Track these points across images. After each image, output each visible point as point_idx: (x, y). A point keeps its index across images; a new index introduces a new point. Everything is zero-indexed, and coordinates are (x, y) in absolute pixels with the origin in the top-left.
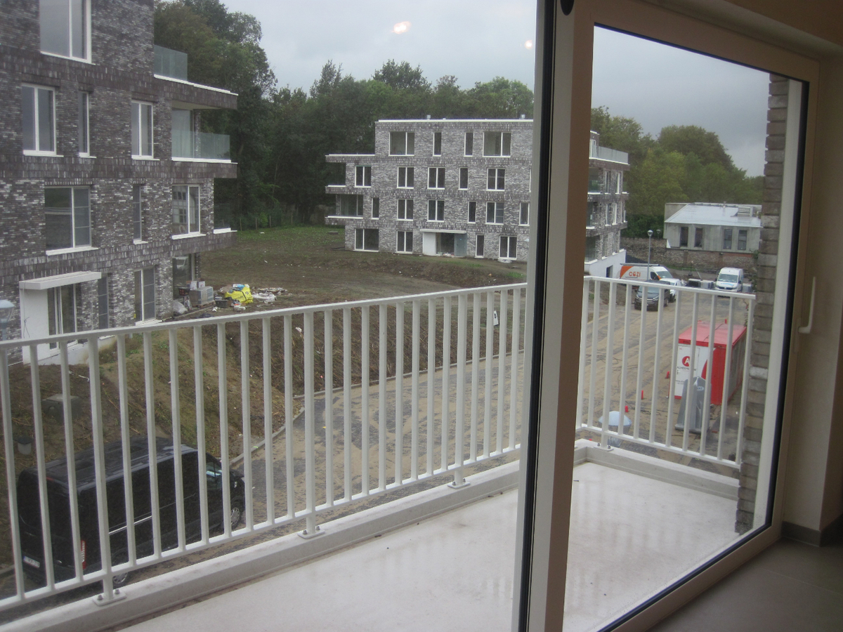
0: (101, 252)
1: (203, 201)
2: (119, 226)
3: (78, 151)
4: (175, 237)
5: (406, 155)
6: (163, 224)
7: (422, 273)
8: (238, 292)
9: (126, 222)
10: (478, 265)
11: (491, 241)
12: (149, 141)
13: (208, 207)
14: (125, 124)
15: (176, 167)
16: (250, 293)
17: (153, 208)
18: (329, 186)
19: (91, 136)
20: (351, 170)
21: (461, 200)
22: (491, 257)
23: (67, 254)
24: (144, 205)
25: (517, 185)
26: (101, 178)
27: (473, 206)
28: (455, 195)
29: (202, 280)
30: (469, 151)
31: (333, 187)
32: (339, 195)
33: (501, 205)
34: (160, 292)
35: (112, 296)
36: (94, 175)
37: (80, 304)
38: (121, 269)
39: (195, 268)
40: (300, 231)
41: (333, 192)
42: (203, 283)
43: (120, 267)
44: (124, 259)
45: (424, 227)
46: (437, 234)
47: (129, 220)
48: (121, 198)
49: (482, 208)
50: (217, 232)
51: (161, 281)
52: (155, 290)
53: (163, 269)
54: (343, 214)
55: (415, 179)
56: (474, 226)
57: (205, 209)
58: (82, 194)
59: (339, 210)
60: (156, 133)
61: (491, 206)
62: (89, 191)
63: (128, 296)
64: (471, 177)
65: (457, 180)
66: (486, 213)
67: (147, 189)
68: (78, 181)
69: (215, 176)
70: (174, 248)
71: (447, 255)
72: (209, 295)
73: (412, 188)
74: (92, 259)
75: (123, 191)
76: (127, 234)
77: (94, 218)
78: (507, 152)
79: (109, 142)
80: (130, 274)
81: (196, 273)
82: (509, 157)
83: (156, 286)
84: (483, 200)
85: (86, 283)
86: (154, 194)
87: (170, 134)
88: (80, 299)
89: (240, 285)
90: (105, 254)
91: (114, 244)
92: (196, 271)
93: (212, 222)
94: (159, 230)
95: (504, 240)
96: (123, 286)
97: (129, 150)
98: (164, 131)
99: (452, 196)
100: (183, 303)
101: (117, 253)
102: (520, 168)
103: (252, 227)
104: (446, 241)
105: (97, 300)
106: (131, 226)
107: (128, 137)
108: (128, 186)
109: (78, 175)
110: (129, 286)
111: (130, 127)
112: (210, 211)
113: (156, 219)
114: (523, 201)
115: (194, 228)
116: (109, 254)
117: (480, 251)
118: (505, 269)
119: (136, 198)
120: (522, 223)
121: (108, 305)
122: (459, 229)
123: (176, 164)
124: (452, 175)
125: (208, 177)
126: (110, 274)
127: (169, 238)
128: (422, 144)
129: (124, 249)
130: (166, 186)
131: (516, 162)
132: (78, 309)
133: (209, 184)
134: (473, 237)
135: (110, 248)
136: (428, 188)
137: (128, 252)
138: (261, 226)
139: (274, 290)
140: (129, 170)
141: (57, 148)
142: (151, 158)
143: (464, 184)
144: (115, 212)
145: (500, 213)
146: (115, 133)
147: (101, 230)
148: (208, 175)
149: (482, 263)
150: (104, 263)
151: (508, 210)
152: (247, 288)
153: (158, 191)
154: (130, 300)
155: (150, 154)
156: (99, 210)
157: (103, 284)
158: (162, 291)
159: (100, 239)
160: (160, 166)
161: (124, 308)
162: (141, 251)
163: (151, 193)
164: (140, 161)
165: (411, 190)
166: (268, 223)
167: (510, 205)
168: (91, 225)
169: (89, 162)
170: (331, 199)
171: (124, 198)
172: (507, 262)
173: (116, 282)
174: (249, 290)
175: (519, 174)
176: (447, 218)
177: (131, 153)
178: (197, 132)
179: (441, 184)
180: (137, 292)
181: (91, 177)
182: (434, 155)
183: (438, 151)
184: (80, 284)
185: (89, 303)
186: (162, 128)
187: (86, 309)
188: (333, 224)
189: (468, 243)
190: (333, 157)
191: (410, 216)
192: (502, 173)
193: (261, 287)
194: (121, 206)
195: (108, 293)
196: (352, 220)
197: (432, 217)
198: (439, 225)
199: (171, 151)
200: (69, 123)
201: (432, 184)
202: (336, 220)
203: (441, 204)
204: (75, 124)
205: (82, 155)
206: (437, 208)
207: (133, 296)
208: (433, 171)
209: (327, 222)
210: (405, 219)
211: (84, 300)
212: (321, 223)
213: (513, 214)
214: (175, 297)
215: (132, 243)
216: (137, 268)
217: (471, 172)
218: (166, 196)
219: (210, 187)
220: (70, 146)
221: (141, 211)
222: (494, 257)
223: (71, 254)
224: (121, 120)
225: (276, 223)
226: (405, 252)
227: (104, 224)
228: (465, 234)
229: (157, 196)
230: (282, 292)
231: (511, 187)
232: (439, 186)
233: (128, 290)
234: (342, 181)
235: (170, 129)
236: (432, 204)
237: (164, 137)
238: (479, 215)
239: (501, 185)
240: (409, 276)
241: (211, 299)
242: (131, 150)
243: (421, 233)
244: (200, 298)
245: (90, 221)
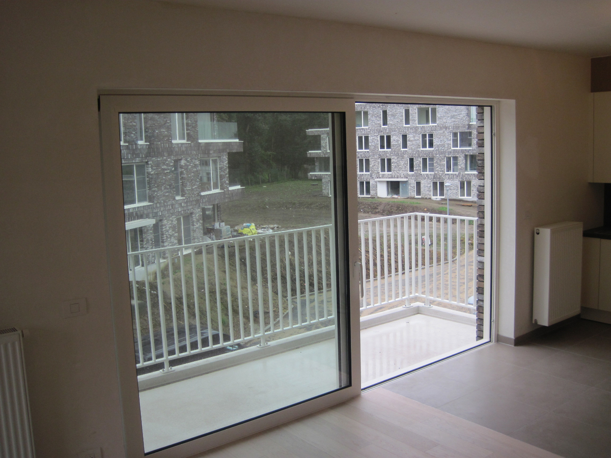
0: (155, 206)
1: (221, 168)
2: (165, 188)
3: (137, 140)
4: (203, 194)
5: (363, 127)
6: (194, 185)
7: (377, 211)
8: (247, 229)
9: (170, 186)
10: (417, 203)
11: (427, 186)
12: (183, 130)
13: (224, 172)
14: (167, 120)
15: (202, 147)
16: (255, 230)
17: (188, 175)
18: (310, 152)
19: (145, 130)
20: (324, 139)
21: (403, 157)
22: (426, 197)
23: (133, 208)
24: (182, 173)
25: (442, 144)
26: (153, 157)
27: (412, 160)
28: (398, 154)
29: (223, 222)
30: (407, 122)
31: (312, 153)
32: (317, 158)
33: (432, 159)
34: (194, 231)
35: (163, 234)
36: (148, 155)
37: (142, 241)
38: (168, 217)
39: (218, 214)
40: (292, 185)
41: (313, 156)
42: (223, 224)
43: (167, 215)
44: (170, 209)
45: (378, 178)
46: (388, 182)
47: (172, 183)
48: (166, 170)
49: (418, 162)
50: (231, 188)
51: (195, 224)
52: (191, 229)
53: (196, 215)
54: (320, 171)
55: (370, 144)
56: (413, 175)
57: (223, 173)
58: (141, 168)
59: (317, 168)
60: (188, 125)
61: (425, 160)
62: (146, 166)
63: (173, 234)
64: (409, 140)
65: (399, 143)
66: (421, 165)
67: (183, 162)
68: (138, 160)
69: (228, 151)
70: (203, 201)
71: (395, 196)
72: (228, 231)
73: (368, 150)
74: (149, 210)
75: (167, 165)
76: (171, 193)
77: (149, 183)
78: (434, 121)
79: (157, 133)
80: (174, 219)
81: (218, 217)
82: (436, 125)
83: (192, 227)
84: (419, 156)
85: (145, 227)
86: (188, 166)
87: (196, 125)
88: (142, 237)
89: (248, 224)
90: (157, 207)
91: (163, 200)
92: (218, 215)
93: (227, 182)
94: (192, 190)
95: (435, 184)
96: (170, 228)
97: (170, 137)
98: (193, 123)
99: (397, 155)
100: (210, 238)
101: (165, 206)
102: (444, 132)
103: (257, 183)
104: (394, 187)
105: (153, 237)
106: (174, 188)
107: (169, 128)
108: (170, 161)
109: (138, 155)
110: (173, 228)
111: (170, 122)
112: (226, 174)
113: (190, 182)
114: (447, 156)
115: (216, 187)
116: (160, 207)
117: (419, 192)
118: (436, 205)
119: (176, 169)
120: (448, 171)
121: (161, 241)
122: (402, 178)
123: (202, 145)
124: (396, 140)
125: (223, 152)
126: (161, 220)
127: (199, 195)
128: (374, 119)
129: (169, 203)
130: (196, 160)
131: (441, 129)
132: (141, 244)
133: (225, 157)
134: (413, 183)
135: (160, 203)
136: (380, 150)
137: (172, 205)
138: (264, 182)
139: (272, 226)
140: (171, 150)
141: (124, 139)
142: (184, 141)
143: (405, 146)
144: (163, 179)
145: (432, 165)
146: (160, 127)
147: (155, 191)
148: (223, 151)
149: (419, 201)
150: (156, 213)
151: (437, 163)
152: (253, 226)
153: (191, 163)
154: (175, 237)
155: (184, 139)
156: (152, 178)
157: (156, 227)
158: (195, 230)
159: (154, 197)
160: (191, 146)
161: (170, 243)
162: (181, 204)
163: (186, 165)
164: (178, 144)
165: (368, 152)
166: (269, 179)
167: (438, 159)
168: (147, 188)
169: (145, 146)
170: (312, 161)
171: (168, 169)
172: (438, 200)
173: (165, 225)
174: (254, 227)
175: (443, 137)
176: (394, 171)
177: (171, 139)
178: (215, 122)
179: (389, 146)
180: (179, 232)
181: (146, 157)
182: (382, 126)
183: (385, 123)
184: (142, 227)
185: (148, 240)
186: (191, 121)
187: (146, 244)
188: (313, 178)
189: (409, 187)
190: (311, 131)
191: (367, 170)
192: (431, 136)
193: (262, 225)
194: (166, 174)
195: (160, 232)
196: (326, 175)
197: (383, 170)
198: (388, 176)
199: (198, 135)
200: (131, 122)
201: (382, 147)
202: (315, 176)
203: (389, 160)
204: (135, 123)
205: (140, 142)
206: (387, 164)
207: (176, 234)
208: (382, 138)
209: (309, 177)
210: (364, 173)
211: (145, 238)
212: (306, 178)
213: (440, 165)
214: (205, 234)
215: (174, 199)
216: (178, 215)
217: (409, 137)
218: (196, 166)
219: (225, 158)
220: (132, 137)
221: (180, 177)
222: (428, 197)
223: (135, 208)
224: (164, 118)
225: (274, 179)
226: (365, 196)
227: (156, 187)
228: (407, 181)
229: (190, 167)
230: (277, 227)
231: (438, 146)
232: (387, 148)
233: (173, 230)
234: (319, 148)
235: (197, 121)
236: (383, 160)
237: (193, 127)
238: (416, 167)
239: (431, 145)
240: (368, 212)
241: (229, 234)
242: (171, 137)
243: (376, 182)
244: (221, 233)
245: (147, 186)
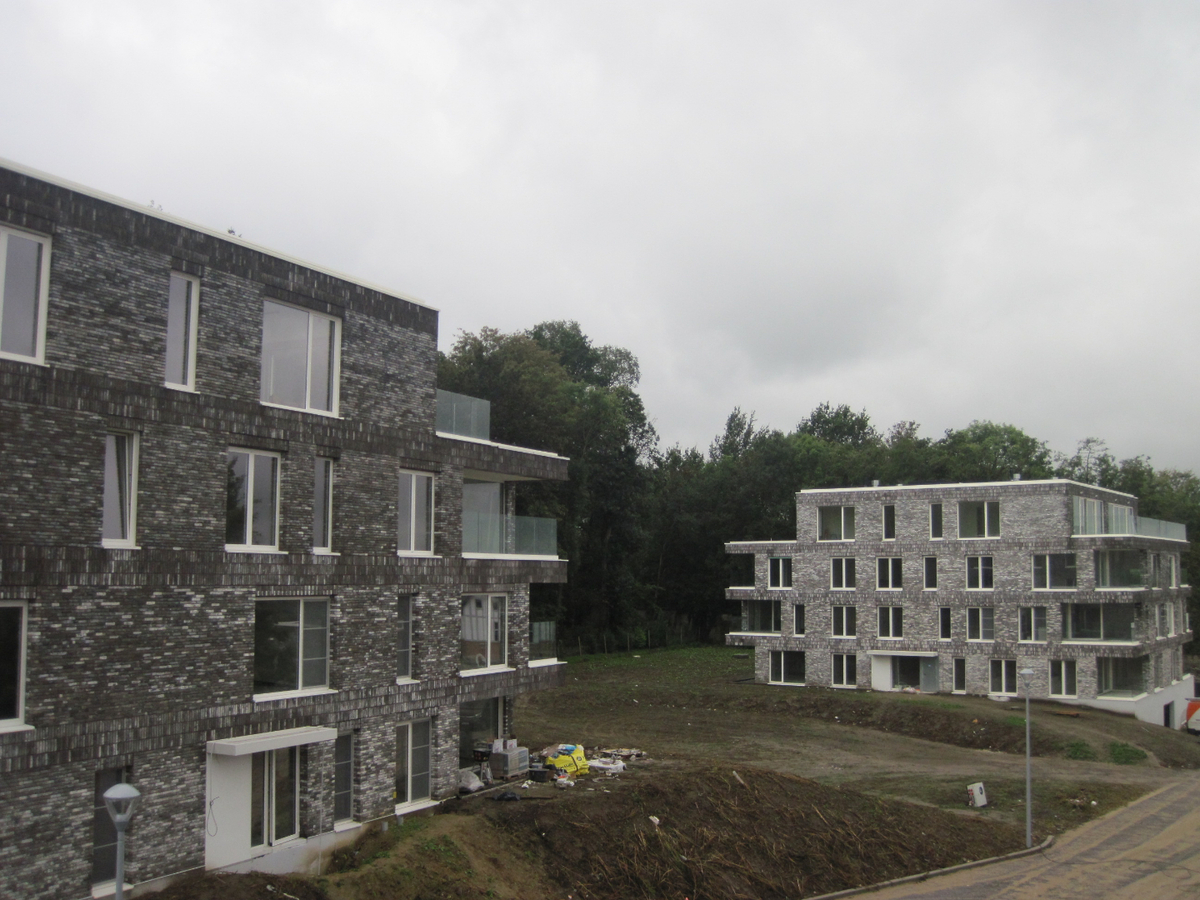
0: (343, 696)
1: (512, 618)
2: (373, 657)
3: (312, 545)
4: (464, 674)
5: (843, 540)
6: (446, 653)
7: (870, 719)
8: (566, 758)
9: (385, 652)
10: (958, 707)
11: (977, 668)
12: (428, 528)
13: (520, 627)
14: (388, 505)
15: (468, 568)
16: (584, 759)
17: (430, 629)
18: (731, 588)
19: (334, 523)
20: (762, 563)
21: (927, 605)
22: (977, 693)
23: (288, 700)
24: (416, 624)
25: (1012, 581)
26: (348, 586)
27: (946, 613)
28: (918, 599)
29: (513, 737)
30: (937, 532)
31: (737, 590)
32: (745, 601)
33: (989, 612)
34: (438, 758)
35: (358, 764)
36: (337, 580)
37: (304, 777)
38: (374, 723)
39: (504, 719)
40: (693, 654)
41: (737, 597)
42: (513, 742)
43: (372, 720)
44: (381, 706)
45: (872, 648)
46: (894, 659)
47: (390, 647)
48: (378, 615)
49: (961, 616)
50: (533, 664)
51: (441, 741)
52: (431, 753)
53: (444, 721)
54: (752, 629)
55: (857, 576)
56: (948, 645)
57: (515, 629)
58: (316, 610)
59: (745, 624)
60: (438, 516)
61: (974, 614)
62: (329, 605)
63: (385, 764)
64: (941, 570)
65: (920, 575)
66: (967, 624)
67: (420, 601)
68: (309, 589)
69: (531, 581)
70: (463, 689)
71: (910, 689)
72: (521, 760)
73: (853, 589)
74: (327, 707)
75: (382, 605)
76: (386, 668)
77: (333, 645)
78: (994, 531)
79: (363, 532)
80: (390, 730)
81: (505, 726)
82: (998, 538)
83: (432, 749)
84: (962, 605)
85: (316, 744)
86: (433, 609)
87: (459, 520)
88: (306, 768)
89: (569, 746)
90: (348, 700)
91: (365, 684)
92: (505, 722)
93: (525, 649)
94: (440, 663)
95: (996, 665)
96: (377, 748)
97: (392, 543)
98: (450, 515)
99: (915, 600)
100: (478, 774)
101: (368, 698)
102: (1015, 554)
103: (622, 648)
104: (907, 669)
105: (333, 770)
106: (394, 657)
107: (391, 523)
108: (391, 596)
109: (310, 580)
110: (386, 749)
111: (397, 508)
112: (523, 632)
113: (434, 646)
114: (1023, 604)
115: (497, 661)
116: (356, 699)
117: (960, 683)
118: (998, 711)
119: (404, 614)
120: (1024, 638)
121: (353, 778)
122: (926, 650)
123: (469, 563)
124: (913, 567)
125: (520, 582)
126: (357, 731)
127: (454, 675)
128: (866, 522)
129: (382, 691)
130: (452, 596)
131: (1009, 547)
132: (302, 785)
133: (522, 594)
134: (948, 662)
135: (357, 691)
136: (878, 589)
137: (387, 697)
138: (636, 647)
139: (625, 752)
140: (392, 572)
141: (280, 541)
142: (429, 554)
143: (932, 582)
144: (368, 637)
145: (989, 623)
146: (371, 518)
147: (344, 663)
148: (519, 579)
149: (962, 703)
150: (346, 713)
151: (1000, 619)
152: (579, 751)
153: (440, 604)
154: (387, 771)
155: (428, 548)
156: (341, 634)
157: (344, 744)
158: (441, 756)
159: (342, 677)
160: (442, 566)
161: (376, 783)
162: (409, 695)
163: (426, 607)
164: (411, 559)
165: (853, 592)
166: (647, 641)
167: (1003, 611)
168: (329, 656)
169: (329, 562)
170: (735, 606)
171: (384, 615)
172: (1002, 700)
173: (365, 742)
174: (582, 754)
175: (1014, 564)
176: (907, 634)
177: (396, 548)
178: (510, 515)
179: (897, 582)
180: (401, 758)
181: (331, 584)
182: (885, 540)
183: (890, 533)
184: (306, 746)
185: (319, 775)
186: (447, 510)
187: (314, 784)
188: (736, 644)
189: (941, 671)
190: (735, 546)
191: (851, 631)
192: (988, 562)
193: (608, 747)
194: (377, 627)
195: (353, 759)
196: (764, 638)
197: (884, 632)
198: (894, 645)
199: (460, 542)
200: (300, 504)
201: (884, 583)
202: (741, 639)
203: (898, 612)
204: (309, 506)
205: (318, 551)
206: (892, 620)
207: (392, 765)
208: (883, 564)
209: (728, 641)
210: (845, 636)
211: (312, 771)
212: (721, 642)
213: (1007, 624)
214: (462, 765)
215: (393, 683)
216: (401, 720)
217: (942, 562)
218: (451, 610)
219: (524, 595)
220: (299, 538)
221: (411, 634)
222: (982, 693)
223: (294, 700)
224: (382, 500)
225: (657, 642)
226: (845, 685)
227: (349, 654)
228: (935, 659)
229: (437, 612)
230: (638, 756)
231: (1003, 584)
232: (894, 585)
233: (385, 756)
234: (750, 581)
235: (460, 511)
236: (884, 612)
237: (450, 523)
238: (956, 628)
239: (988, 582)
240: (850, 723)
241: (525, 767)
242: (396, 543)
243: (869, 657)
244: (506, 764)
245: (329, 650)
